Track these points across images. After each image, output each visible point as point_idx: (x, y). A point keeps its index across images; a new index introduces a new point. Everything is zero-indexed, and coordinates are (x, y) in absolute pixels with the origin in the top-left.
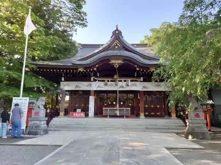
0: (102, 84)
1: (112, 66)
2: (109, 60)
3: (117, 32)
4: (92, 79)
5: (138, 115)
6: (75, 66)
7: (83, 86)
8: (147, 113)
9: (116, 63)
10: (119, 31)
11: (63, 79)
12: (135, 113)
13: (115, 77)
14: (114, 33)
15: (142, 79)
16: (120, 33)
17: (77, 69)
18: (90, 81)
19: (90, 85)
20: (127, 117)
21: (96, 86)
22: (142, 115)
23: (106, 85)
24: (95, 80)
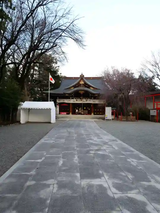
0: (75, 100)
1: (80, 94)
2: (79, 91)
3: (82, 76)
4: (71, 98)
5: (91, 114)
6: (65, 94)
7: (66, 101)
8: (95, 113)
9: (82, 92)
10: (83, 75)
11: (58, 98)
12: (89, 113)
13: (81, 98)
14: (81, 76)
15: (93, 98)
16: (83, 76)
17: (65, 95)
18: (70, 99)
19: (70, 101)
20: (86, 114)
21: (72, 101)
22: (93, 114)
23: (77, 101)
24: (72, 99)
